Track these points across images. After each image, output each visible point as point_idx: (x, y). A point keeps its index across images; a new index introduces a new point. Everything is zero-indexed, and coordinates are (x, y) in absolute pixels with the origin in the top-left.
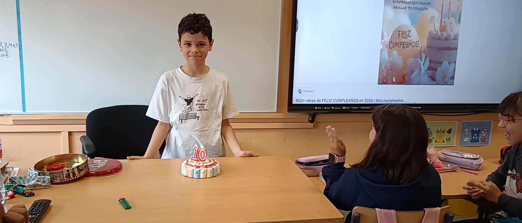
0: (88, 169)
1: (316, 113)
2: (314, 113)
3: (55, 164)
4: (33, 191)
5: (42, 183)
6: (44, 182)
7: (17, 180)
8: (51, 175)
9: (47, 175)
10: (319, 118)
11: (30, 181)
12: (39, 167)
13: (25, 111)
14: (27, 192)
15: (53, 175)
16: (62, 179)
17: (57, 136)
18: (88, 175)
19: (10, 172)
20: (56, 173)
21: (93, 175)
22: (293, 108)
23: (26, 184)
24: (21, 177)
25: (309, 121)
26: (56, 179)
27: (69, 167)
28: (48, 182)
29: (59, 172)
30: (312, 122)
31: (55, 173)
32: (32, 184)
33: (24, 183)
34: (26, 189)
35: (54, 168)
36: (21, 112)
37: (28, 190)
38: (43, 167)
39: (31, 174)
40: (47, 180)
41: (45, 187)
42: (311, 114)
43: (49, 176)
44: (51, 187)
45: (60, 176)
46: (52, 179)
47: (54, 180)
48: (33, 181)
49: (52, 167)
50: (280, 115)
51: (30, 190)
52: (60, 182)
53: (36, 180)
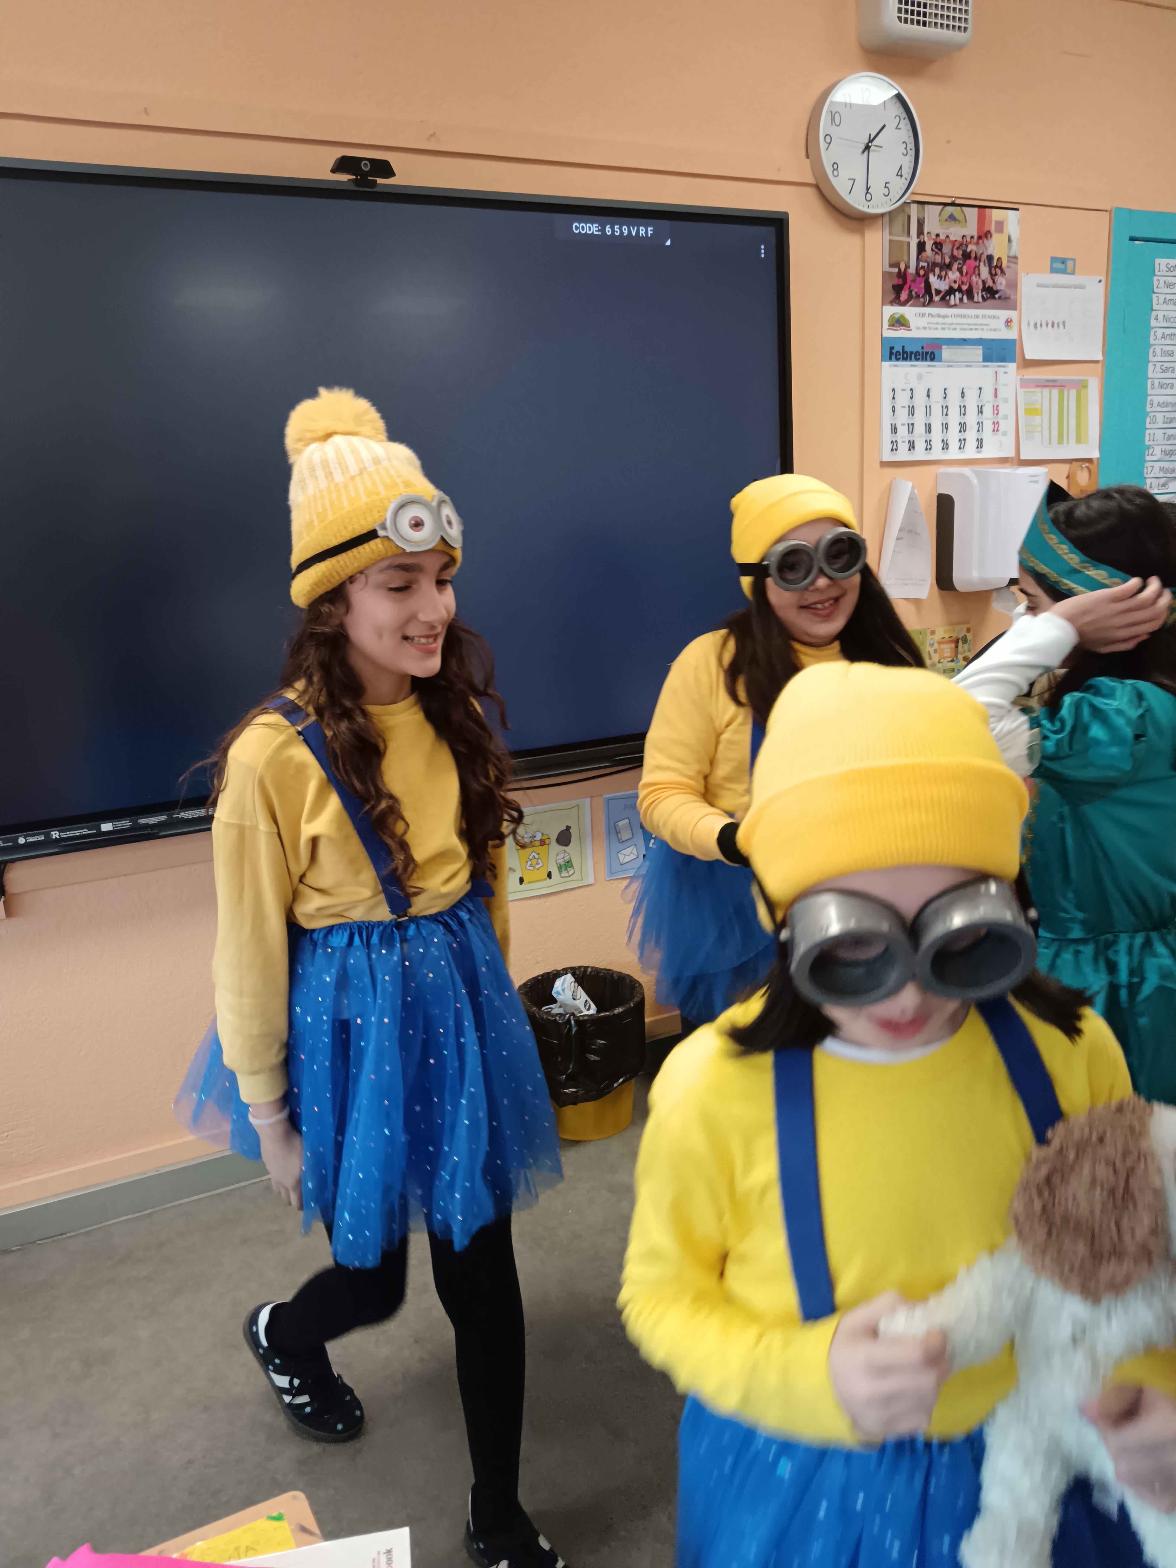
10: (20, 877)
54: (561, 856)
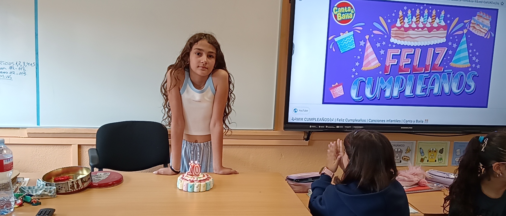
0: (92, 181)
1: (311, 131)
2: (309, 131)
3: (62, 175)
4: (40, 201)
5: (48, 193)
6: (50, 192)
7: (26, 190)
8: (57, 186)
9: (53, 186)
10: (314, 136)
11: (38, 191)
12: (47, 178)
13: (39, 125)
14: (34, 201)
15: (59, 186)
16: (67, 189)
17: (68, 148)
18: (91, 186)
19: (21, 182)
20: (62, 184)
21: (95, 187)
22: (289, 126)
23: (34, 194)
24: (30, 187)
25: (304, 139)
26: (61, 190)
27: (74, 178)
28: (54, 192)
29: (64, 183)
30: (307, 139)
31: (60, 184)
32: (39, 194)
33: (33, 193)
34: (34, 199)
35: (61, 179)
36: (36, 125)
37: (35, 199)
38: (51, 178)
39: (39, 184)
40: (53, 190)
41: (52, 197)
42: (307, 133)
43: (55, 187)
44: (57, 197)
45: (65, 187)
46: (57, 190)
47: (59, 191)
48: (40, 191)
49: (59, 178)
50: (276, 133)
51: (37, 199)
52: (64, 192)
53: (43, 190)
54: (439, 156)
